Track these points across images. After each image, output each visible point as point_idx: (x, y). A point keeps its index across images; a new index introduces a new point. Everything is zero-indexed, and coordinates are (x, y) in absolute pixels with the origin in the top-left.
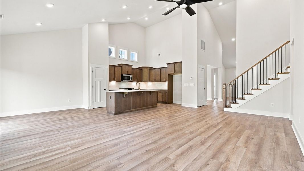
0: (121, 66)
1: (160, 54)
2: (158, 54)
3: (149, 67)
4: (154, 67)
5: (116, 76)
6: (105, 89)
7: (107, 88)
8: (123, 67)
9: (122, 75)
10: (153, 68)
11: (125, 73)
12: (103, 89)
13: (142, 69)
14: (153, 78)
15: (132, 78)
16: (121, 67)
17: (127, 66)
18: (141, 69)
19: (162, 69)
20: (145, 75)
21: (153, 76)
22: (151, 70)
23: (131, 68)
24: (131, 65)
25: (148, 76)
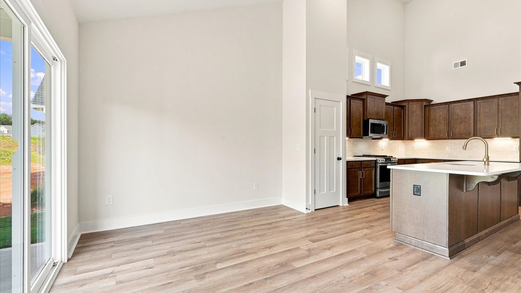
0: (364, 97)
1: (463, 64)
2: (456, 64)
3: (426, 100)
4: (436, 101)
5: (354, 122)
6: (339, 159)
7: (344, 157)
8: (369, 99)
9: (366, 122)
10: (432, 103)
11: (372, 117)
12: (335, 159)
14: (443, 127)
15: (387, 129)
16: (363, 100)
17: (376, 98)
18: (400, 106)
19: (482, 101)
20: (413, 120)
21: (441, 122)
22: (432, 107)
23: (385, 104)
24: (384, 96)
25: (421, 122)
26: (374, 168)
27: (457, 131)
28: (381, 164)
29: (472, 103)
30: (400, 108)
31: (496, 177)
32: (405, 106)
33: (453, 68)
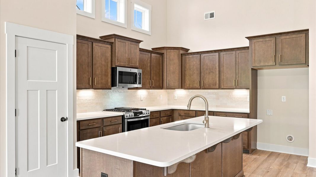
0: (113, 40)
1: (212, 15)
2: (206, 15)
3: (182, 49)
4: (192, 50)
5: (98, 71)
6: (63, 120)
7: (73, 116)
8: (118, 44)
9: (114, 70)
10: (190, 52)
11: (122, 64)
13: (162, 54)
14: (196, 77)
15: (140, 78)
16: (111, 44)
17: (128, 43)
18: (159, 52)
19: (225, 53)
20: (171, 69)
21: (195, 72)
22: (187, 56)
23: (138, 50)
24: (139, 42)
25: (178, 71)
26: (121, 125)
27: (206, 81)
28: (129, 120)
29: (217, 54)
30: (158, 56)
31: (194, 157)
32: (164, 53)
33: (205, 19)
